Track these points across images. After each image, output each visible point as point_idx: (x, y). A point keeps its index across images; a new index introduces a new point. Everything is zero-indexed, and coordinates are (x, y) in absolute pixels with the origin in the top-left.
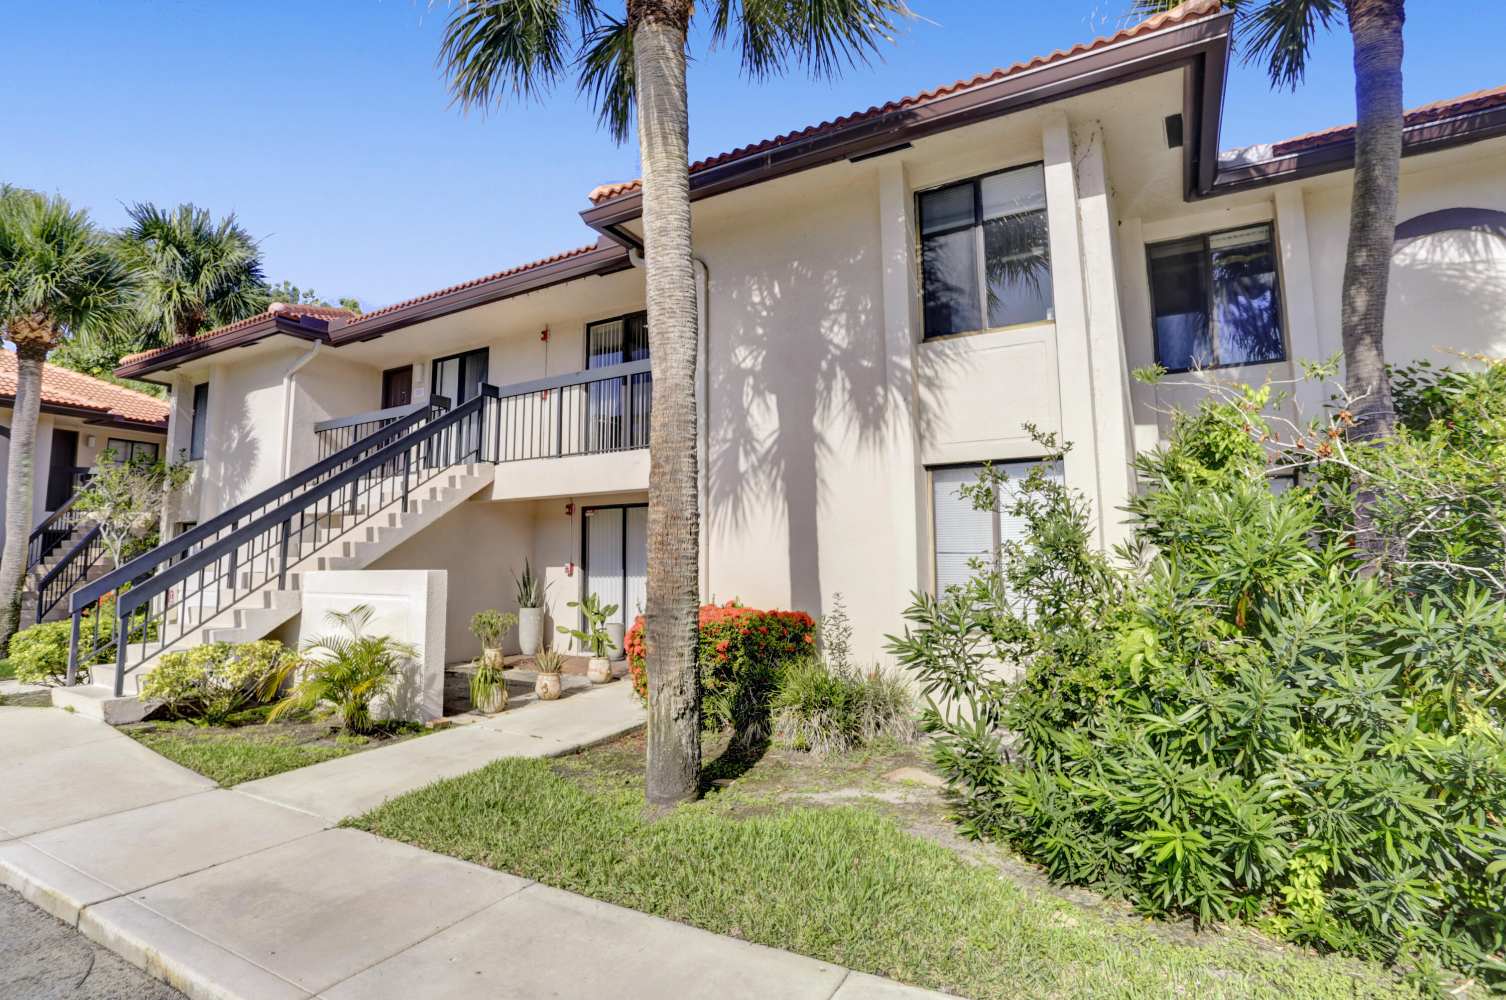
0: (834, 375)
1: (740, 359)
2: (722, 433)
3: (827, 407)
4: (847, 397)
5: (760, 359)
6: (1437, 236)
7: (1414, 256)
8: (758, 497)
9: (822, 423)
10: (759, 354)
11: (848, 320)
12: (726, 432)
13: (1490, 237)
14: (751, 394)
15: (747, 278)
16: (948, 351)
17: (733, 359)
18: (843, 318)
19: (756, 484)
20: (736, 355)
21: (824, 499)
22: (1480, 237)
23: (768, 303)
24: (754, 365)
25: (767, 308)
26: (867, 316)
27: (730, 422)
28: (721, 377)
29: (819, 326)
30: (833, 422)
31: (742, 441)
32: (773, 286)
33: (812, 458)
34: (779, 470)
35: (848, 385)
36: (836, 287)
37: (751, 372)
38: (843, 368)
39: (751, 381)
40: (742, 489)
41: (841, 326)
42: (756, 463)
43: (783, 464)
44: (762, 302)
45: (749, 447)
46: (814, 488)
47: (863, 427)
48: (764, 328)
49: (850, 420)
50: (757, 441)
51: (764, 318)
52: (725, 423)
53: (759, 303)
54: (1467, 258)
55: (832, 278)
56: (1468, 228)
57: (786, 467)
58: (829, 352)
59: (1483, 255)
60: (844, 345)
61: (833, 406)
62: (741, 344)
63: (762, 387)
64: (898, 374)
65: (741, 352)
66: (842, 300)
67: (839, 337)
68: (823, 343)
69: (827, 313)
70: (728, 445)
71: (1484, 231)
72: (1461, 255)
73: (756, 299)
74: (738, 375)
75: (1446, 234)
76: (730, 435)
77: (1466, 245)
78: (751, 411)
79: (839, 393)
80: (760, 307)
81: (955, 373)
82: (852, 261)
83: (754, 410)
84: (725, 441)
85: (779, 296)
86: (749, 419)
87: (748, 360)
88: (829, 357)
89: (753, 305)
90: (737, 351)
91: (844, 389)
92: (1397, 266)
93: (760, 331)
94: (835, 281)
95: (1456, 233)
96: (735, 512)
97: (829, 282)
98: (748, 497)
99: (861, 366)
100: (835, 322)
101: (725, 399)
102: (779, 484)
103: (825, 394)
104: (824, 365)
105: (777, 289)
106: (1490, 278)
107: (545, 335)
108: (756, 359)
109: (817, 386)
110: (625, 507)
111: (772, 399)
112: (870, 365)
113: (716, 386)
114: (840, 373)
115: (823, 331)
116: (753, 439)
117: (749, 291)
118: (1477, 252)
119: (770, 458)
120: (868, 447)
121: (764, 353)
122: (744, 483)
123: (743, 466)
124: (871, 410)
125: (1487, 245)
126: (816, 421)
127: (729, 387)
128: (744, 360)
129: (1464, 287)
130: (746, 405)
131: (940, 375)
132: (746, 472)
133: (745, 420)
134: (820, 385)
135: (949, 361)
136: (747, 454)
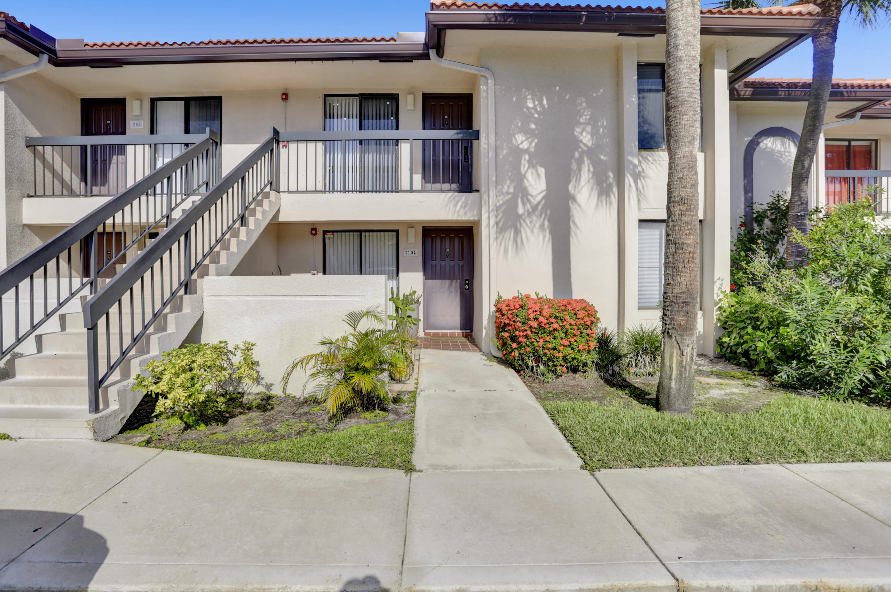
0: (583, 162)
1: (519, 142)
2: (506, 187)
3: (579, 180)
4: (591, 176)
5: (533, 144)
6: (775, 138)
7: (766, 145)
8: (532, 231)
9: (575, 190)
10: (533, 141)
11: (592, 130)
12: (508, 187)
13: (791, 142)
14: (527, 166)
15: (524, 90)
16: (649, 158)
17: (514, 141)
18: (589, 128)
19: (531, 222)
20: (515, 138)
21: (576, 235)
22: (788, 141)
23: (539, 109)
24: (529, 147)
25: (538, 113)
26: (603, 130)
27: (512, 181)
28: (505, 152)
29: (573, 130)
30: (581, 189)
31: (520, 195)
32: (542, 100)
33: (568, 210)
34: (546, 215)
35: (591, 169)
36: (585, 109)
37: (527, 151)
38: (588, 158)
39: (527, 157)
40: (521, 224)
41: (587, 133)
42: (530, 210)
43: (548, 212)
44: (535, 108)
45: (525, 199)
46: (569, 228)
47: (600, 194)
48: (536, 125)
49: (592, 189)
50: (532, 196)
51: (536, 118)
52: (508, 182)
53: (532, 108)
54: (783, 150)
55: (583, 102)
56: (785, 137)
57: (550, 213)
58: (580, 147)
59: (788, 149)
60: (590, 144)
61: (582, 180)
62: (519, 132)
63: (535, 162)
64: (631, 167)
65: (520, 138)
66: (588, 117)
67: (586, 139)
68: (576, 142)
69: (579, 123)
70: (510, 196)
71: (789, 139)
72: (781, 148)
73: (530, 105)
74: (517, 152)
75: (777, 138)
76: (512, 190)
77: (783, 144)
78: (527, 176)
79: (586, 173)
80: (533, 111)
81: (652, 169)
82: (595, 95)
83: (529, 175)
84: (508, 193)
85: (546, 106)
86: (525, 181)
87: (524, 144)
88: (580, 150)
89: (528, 108)
90: (516, 136)
91: (589, 170)
92: (760, 148)
93: (533, 126)
94: (584, 104)
95: (781, 138)
96: (515, 240)
97: (580, 104)
98: (525, 231)
99: (600, 159)
100: (584, 130)
101: (507, 167)
102: (546, 223)
103: (577, 172)
104: (577, 155)
105: (545, 102)
106: (789, 159)
107: (285, 97)
108: (530, 144)
109: (572, 167)
110: (361, 232)
111: (542, 171)
112: (605, 159)
113: (501, 157)
114: (586, 161)
115: (576, 134)
116: (528, 194)
117: (525, 98)
118: (786, 148)
119: (540, 207)
120: (603, 206)
121: (536, 141)
122: (522, 221)
123: (521, 210)
124: (605, 185)
125: (789, 145)
126: (571, 187)
127: (510, 159)
128: (522, 143)
129: (781, 161)
130: (523, 172)
131: (645, 171)
132: (523, 214)
133: (522, 181)
134: (574, 166)
135: (650, 163)
136: (524, 204)
